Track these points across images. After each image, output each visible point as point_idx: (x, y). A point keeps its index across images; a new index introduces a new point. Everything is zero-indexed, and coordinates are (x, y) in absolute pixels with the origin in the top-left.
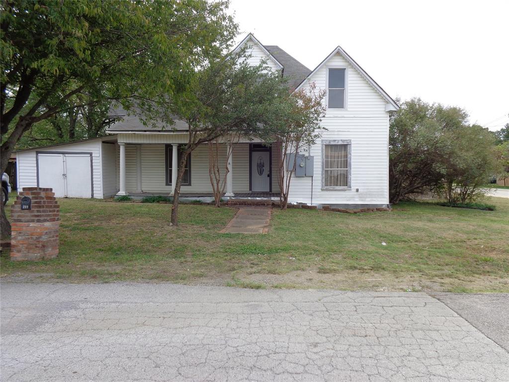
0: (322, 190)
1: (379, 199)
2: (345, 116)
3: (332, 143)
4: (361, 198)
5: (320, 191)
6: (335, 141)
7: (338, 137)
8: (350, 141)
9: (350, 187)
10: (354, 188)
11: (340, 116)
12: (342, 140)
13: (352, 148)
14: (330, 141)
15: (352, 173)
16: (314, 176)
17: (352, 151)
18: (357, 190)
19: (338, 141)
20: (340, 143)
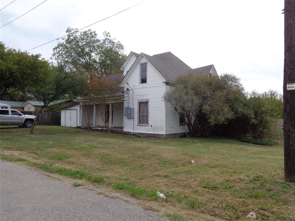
0: (138, 125)
1: (161, 131)
2: (147, 87)
3: (141, 101)
4: (153, 130)
5: (137, 126)
6: (142, 100)
7: (144, 98)
8: (149, 99)
9: (149, 124)
10: (150, 125)
11: (144, 87)
12: (145, 99)
13: (150, 104)
14: (141, 100)
15: (150, 116)
16: (135, 118)
17: (150, 105)
18: (151, 126)
19: (144, 100)
20: (145, 101)
